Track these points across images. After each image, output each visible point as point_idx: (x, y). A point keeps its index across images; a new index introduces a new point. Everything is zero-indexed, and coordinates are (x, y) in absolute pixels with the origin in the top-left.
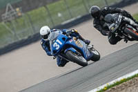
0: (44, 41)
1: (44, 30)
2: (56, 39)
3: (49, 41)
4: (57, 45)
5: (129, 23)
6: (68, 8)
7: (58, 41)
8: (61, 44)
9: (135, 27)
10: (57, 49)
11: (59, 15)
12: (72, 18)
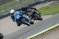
0: (12, 16)
1: (12, 11)
2: (17, 15)
3: (14, 16)
4: (18, 17)
5: (36, 13)
6: (6, 8)
7: (18, 15)
8: (19, 17)
9: (39, 15)
10: (18, 19)
11: (2, 11)
12: (8, 12)
